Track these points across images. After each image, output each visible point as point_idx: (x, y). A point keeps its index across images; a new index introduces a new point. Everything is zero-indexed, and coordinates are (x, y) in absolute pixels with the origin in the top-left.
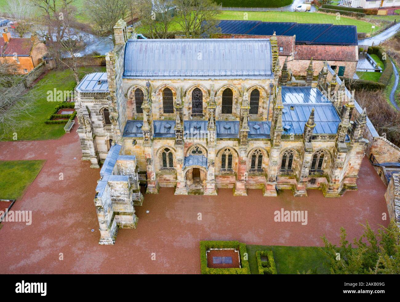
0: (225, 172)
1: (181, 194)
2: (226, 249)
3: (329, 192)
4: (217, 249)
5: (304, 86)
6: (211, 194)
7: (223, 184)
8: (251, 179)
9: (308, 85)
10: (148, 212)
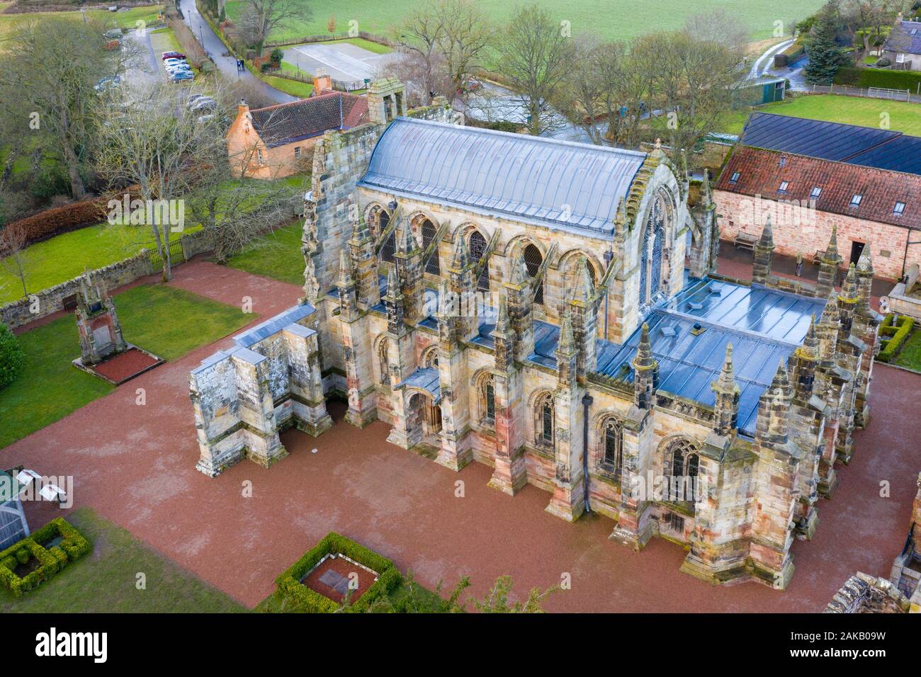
0: (491, 429)
1: (398, 443)
2: (364, 567)
3: (691, 561)
4: (349, 560)
5: (811, 295)
6: (446, 465)
7: (485, 455)
8: (540, 463)
9: (821, 296)
10: (315, 451)
